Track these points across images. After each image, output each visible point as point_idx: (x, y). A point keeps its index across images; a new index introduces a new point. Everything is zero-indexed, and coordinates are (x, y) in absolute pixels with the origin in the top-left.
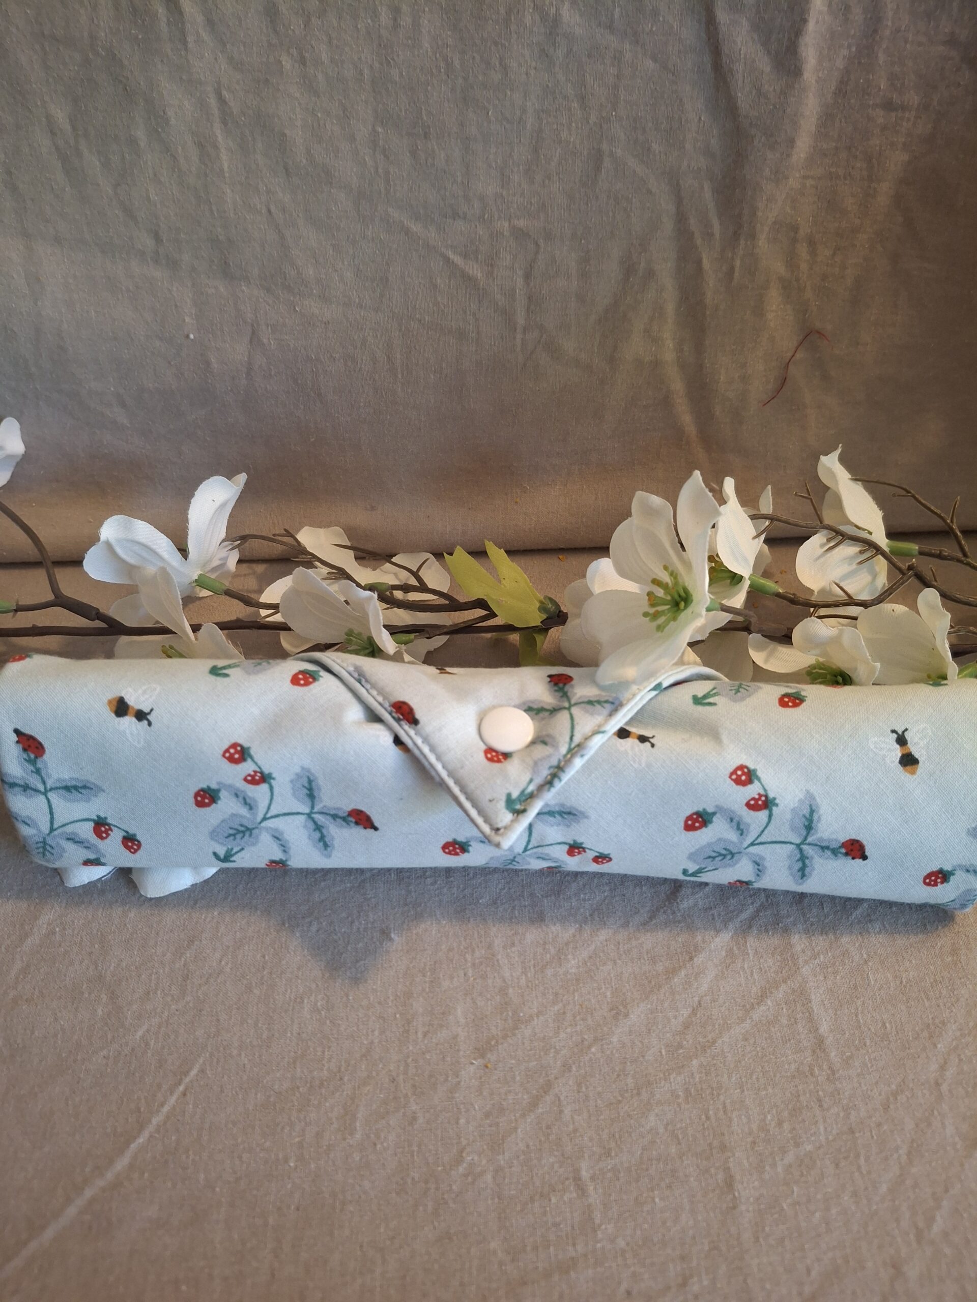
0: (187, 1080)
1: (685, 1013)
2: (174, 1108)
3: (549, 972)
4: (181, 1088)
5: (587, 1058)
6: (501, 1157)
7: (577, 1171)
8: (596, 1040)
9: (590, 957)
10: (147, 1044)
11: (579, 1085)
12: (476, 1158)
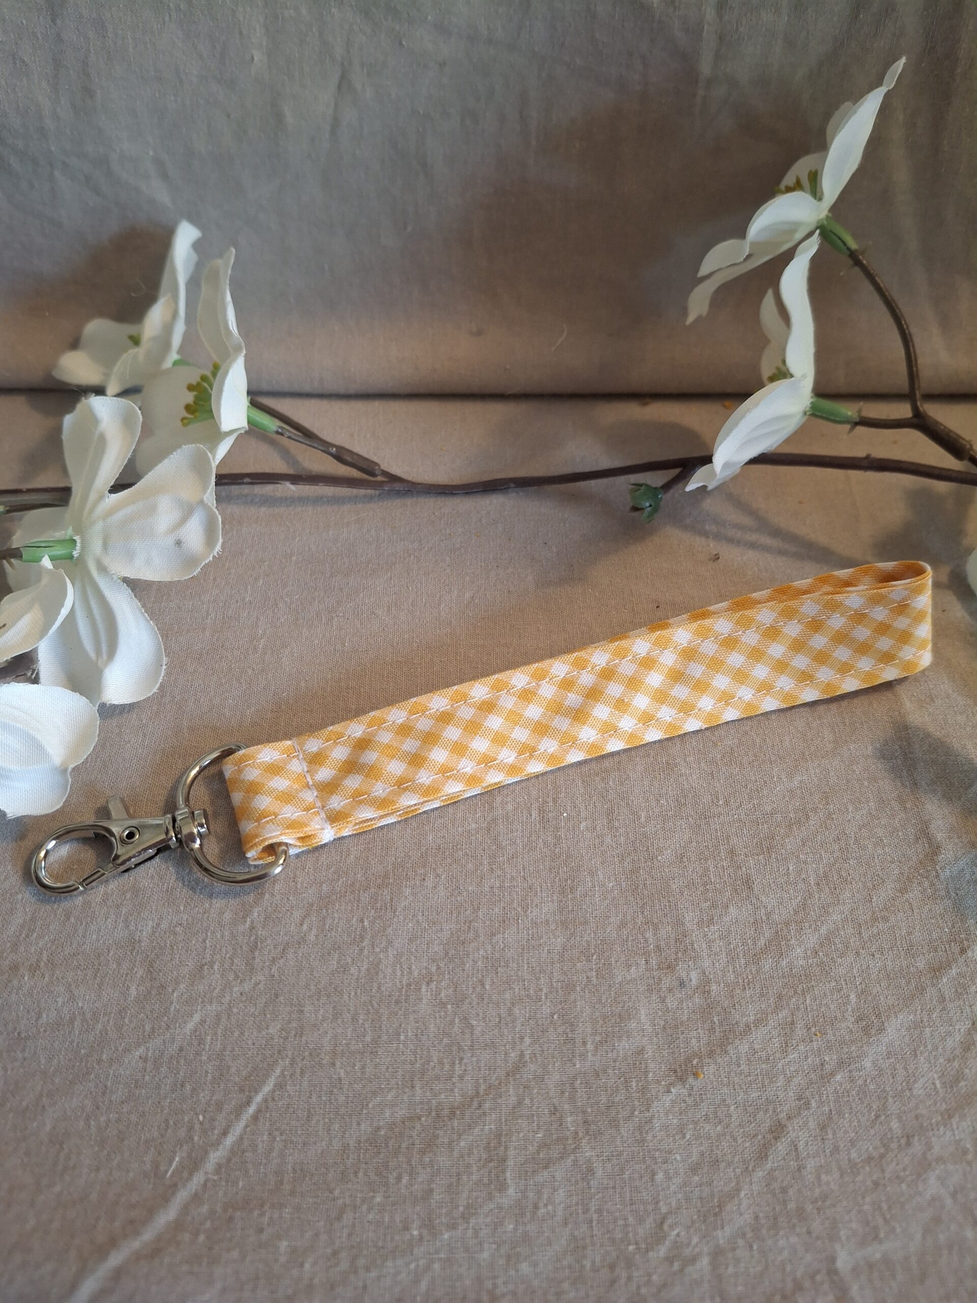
0: (259, 1098)
2: (241, 1138)
4: (252, 1110)
5: (831, 1090)
6: (719, 1233)
7: (833, 1260)
8: (841, 1064)
10: (201, 1042)
11: (823, 1128)
12: (683, 1233)
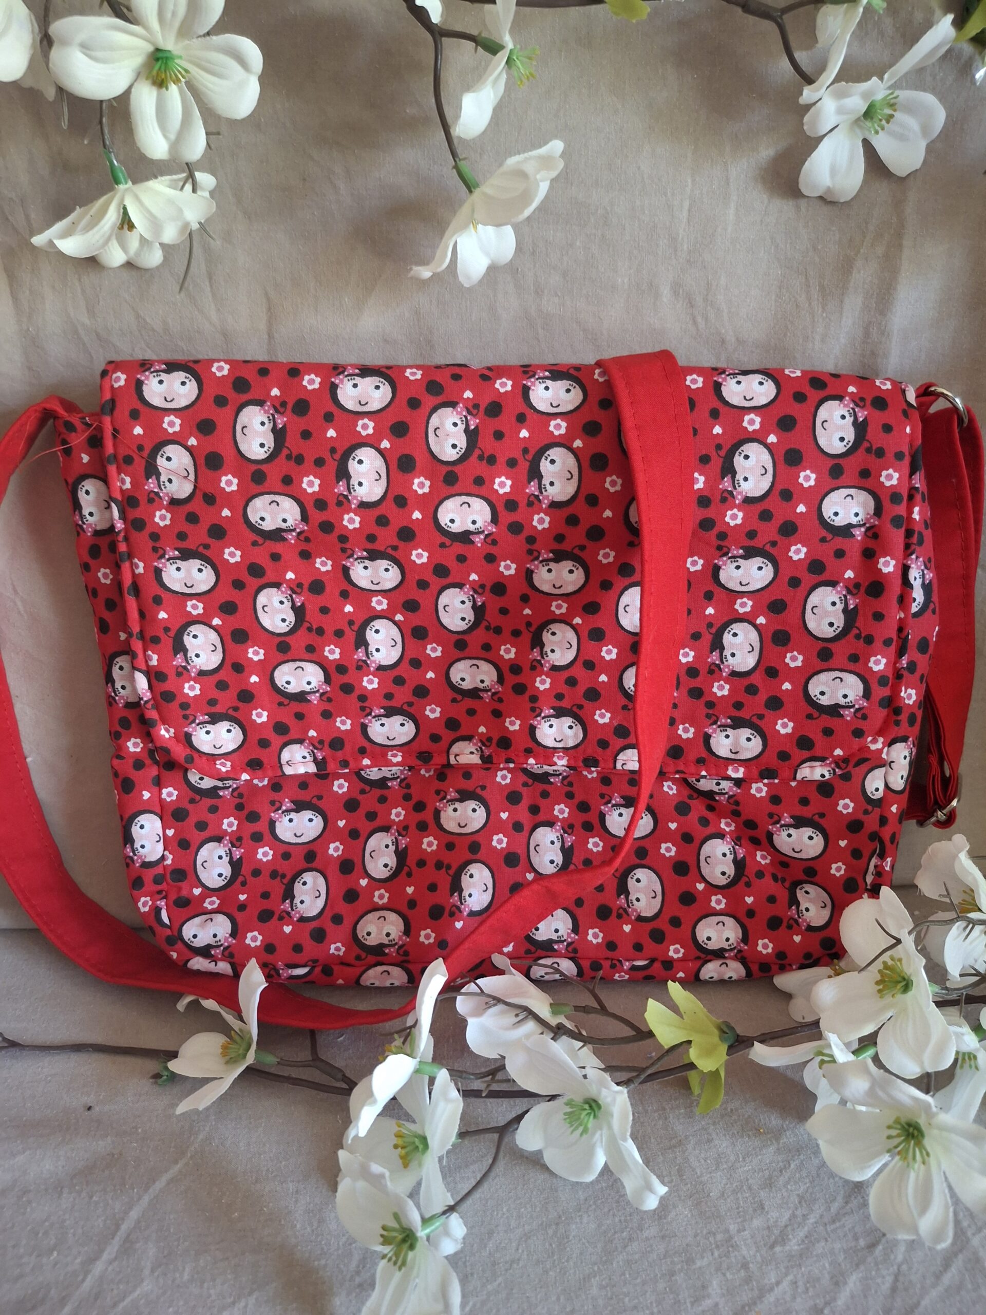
1: (889, 1280)
3: (778, 1249)
9: (806, 1237)
